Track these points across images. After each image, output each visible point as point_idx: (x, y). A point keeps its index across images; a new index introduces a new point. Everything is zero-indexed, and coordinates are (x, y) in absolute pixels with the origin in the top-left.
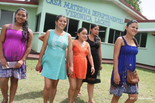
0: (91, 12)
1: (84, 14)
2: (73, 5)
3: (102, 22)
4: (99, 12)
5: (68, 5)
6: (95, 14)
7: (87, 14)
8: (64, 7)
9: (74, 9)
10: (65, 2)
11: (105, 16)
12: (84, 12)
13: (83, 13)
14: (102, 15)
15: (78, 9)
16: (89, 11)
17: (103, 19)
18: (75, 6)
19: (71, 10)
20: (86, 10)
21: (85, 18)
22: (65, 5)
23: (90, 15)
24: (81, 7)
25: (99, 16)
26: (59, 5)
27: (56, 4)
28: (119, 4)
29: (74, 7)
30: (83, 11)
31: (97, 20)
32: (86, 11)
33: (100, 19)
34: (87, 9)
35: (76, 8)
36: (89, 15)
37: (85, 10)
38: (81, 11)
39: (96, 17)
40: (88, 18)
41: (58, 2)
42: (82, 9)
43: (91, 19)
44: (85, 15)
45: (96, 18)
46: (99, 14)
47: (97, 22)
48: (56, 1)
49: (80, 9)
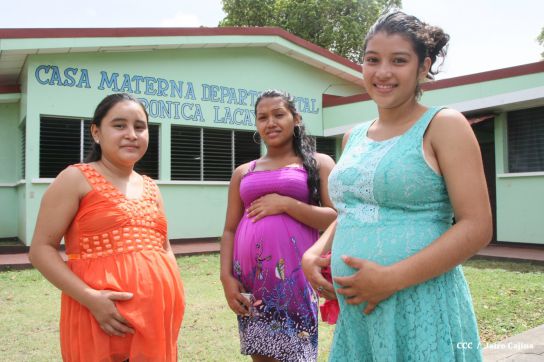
0: (198, 92)
1: (173, 100)
2: (131, 77)
3: (240, 118)
4: (223, 88)
5: (114, 81)
6: (212, 94)
7: (183, 101)
8: (101, 87)
9: (134, 88)
10: (104, 73)
11: (249, 97)
12: (173, 95)
13: (169, 98)
14: (237, 91)
15: (149, 87)
16: (191, 90)
17: (242, 107)
18: (138, 79)
20: (177, 88)
21: (176, 112)
22: (104, 79)
23: (195, 102)
24: (160, 81)
25: (226, 99)
26: (84, 84)
27: (70, 82)
28: (291, 52)
29: (133, 84)
30: (168, 92)
31: (222, 114)
32: (180, 91)
33: (233, 107)
34: (181, 83)
35: (143, 86)
36: (190, 101)
37: (174, 87)
38: (161, 93)
39: (216, 104)
40: (188, 112)
41: (77, 77)
42: (164, 85)
43: (199, 111)
44: (177, 104)
45: (216, 108)
46: (225, 92)
47: (223, 121)
48: (70, 73)
49: (156, 86)
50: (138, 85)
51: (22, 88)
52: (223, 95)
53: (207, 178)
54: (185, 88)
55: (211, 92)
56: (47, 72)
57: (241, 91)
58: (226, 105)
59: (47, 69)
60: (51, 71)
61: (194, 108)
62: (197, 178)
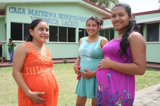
0: (57, 16)
2: (37, 11)
3: (69, 24)
4: (65, 15)
5: (32, 12)
6: (61, 17)
7: (53, 18)
8: (28, 14)
9: (38, 15)
10: (29, 10)
11: (72, 18)
12: (50, 17)
13: (49, 18)
14: (69, 16)
15: (43, 14)
16: (55, 15)
17: (70, 20)
18: (39, 12)
19: (36, 16)
20: (51, 14)
21: (51, 22)
22: (30, 11)
23: (56, 19)
24: (46, 12)
25: (65, 18)
26: (23, 13)
27: (19, 12)
28: (85, 4)
29: (38, 13)
30: (49, 16)
31: (64, 22)
32: (52, 15)
33: (68, 20)
34: (52, 13)
35: (41, 14)
36: (55, 19)
37: (50, 14)
38: (46, 16)
39: (63, 19)
40: (54, 22)
41: (22, 11)
42: (47, 14)
43: (57, 21)
44: (51, 19)
46: (65, 16)
47: (65, 24)
48: (20, 10)
49: (45, 14)
50: (39, 14)
51: (5, 14)
52: (65, 17)
53: (59, 41)
54: (53, 15)
55: (61, 16)
56: (12, 9)
57: (70, 16)
58: (66, 20)
59: (12, 8)
60: (14, 9)
61: (56, 21)
62: (57, 41)
